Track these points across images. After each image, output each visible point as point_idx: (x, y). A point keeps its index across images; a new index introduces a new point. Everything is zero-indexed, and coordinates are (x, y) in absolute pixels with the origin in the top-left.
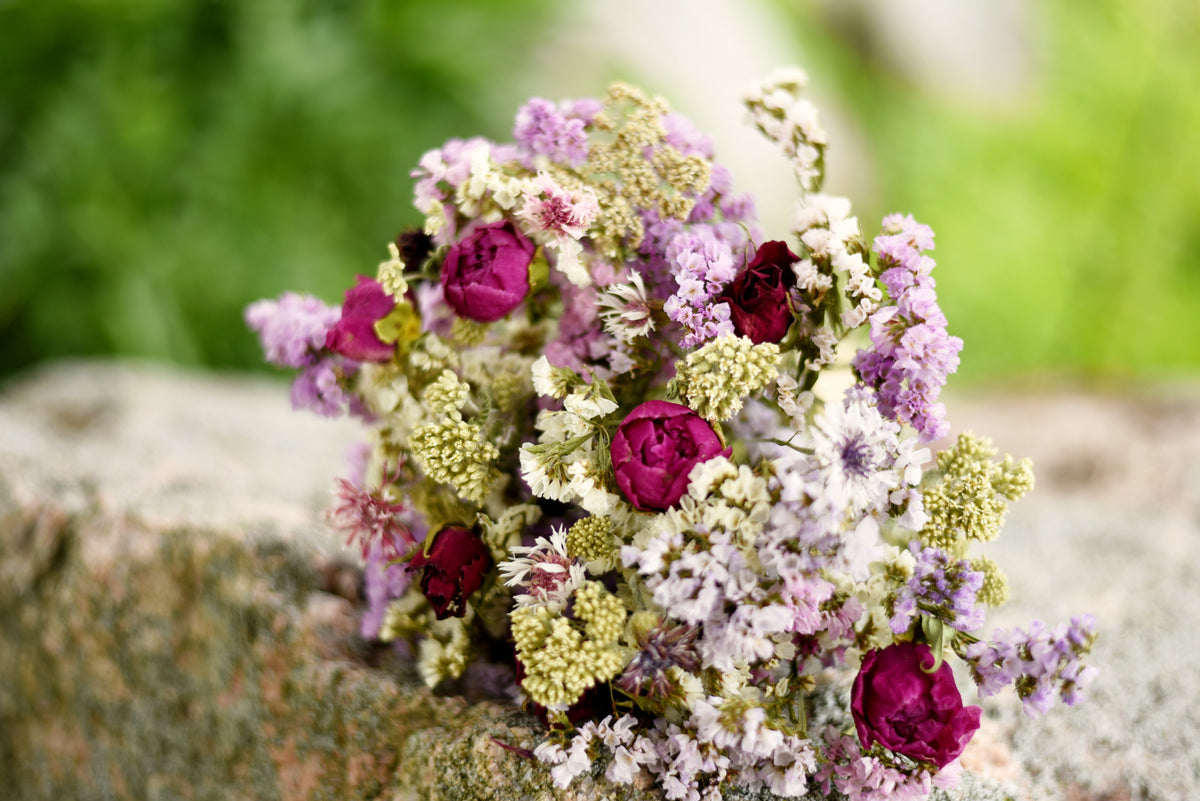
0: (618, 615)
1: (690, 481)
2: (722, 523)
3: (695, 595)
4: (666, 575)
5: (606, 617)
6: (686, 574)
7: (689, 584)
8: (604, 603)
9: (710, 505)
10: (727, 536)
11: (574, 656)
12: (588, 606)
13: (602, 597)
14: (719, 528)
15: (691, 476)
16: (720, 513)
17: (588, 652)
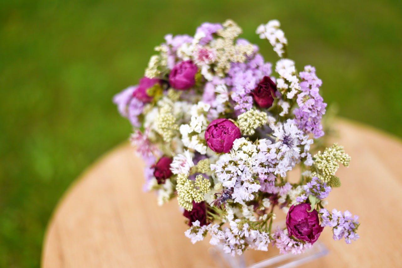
0: (208, 184)
1: (233, 144)
2: (242, 158)
3: (230, 179)
4: (222, 172)
5: (204, 185)
6: (228, 172)
7: (229, 175)
8: (203, 181)
9: (239, 153)
10: (243, 162)
11: (190, 191)
12: (198, 182)
13: (203, 179)
14: (241, 160)
15: (234, 143)
16: (241, 155)
17: (194, 192)
